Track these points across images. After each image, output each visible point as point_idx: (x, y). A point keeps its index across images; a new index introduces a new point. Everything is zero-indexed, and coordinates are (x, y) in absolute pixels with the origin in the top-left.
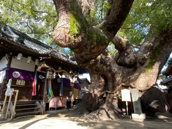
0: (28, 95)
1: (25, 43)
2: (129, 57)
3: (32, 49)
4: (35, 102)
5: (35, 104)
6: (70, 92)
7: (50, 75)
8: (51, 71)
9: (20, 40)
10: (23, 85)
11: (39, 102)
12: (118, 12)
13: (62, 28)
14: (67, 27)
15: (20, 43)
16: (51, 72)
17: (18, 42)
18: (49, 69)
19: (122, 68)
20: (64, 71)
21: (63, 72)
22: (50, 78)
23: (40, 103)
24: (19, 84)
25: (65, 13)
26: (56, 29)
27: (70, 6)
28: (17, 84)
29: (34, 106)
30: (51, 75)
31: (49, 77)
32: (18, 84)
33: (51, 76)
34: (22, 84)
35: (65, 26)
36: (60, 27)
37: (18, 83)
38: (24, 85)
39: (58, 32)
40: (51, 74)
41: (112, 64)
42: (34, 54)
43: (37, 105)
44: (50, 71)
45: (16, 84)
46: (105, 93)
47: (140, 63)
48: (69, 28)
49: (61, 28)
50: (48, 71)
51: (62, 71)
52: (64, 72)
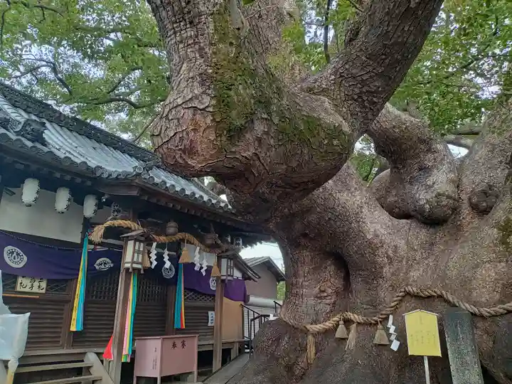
0: (59, 330)
1: (47, 138)
2: (430, 187)
3: (73, 163)
4: (85, 353)
5: (83, 361)
6: (210, 313)
7: (136, 255)
8: (140, 241)
9: (29, 129)
10: (41, 291)
11: (98, 354)
12: (387, 32)
13: (186, 111)
14: (202, 107)
15: (29, 140)
16: (142, 244)
17: (23, 139)
18: (133, 233)
19: (407, 227)
20: (188, 236)
21: (183, 240)
22: (135, 266)
23: (102, 361)
24: (27, 290)
25: (197, 55)
26: (164, 115)
27: (212, 26)
28: (19, 288)
29: (79, 371)
30: (141, 256)
31: (133, 262)
32: (22, 290)
33: (140, 260)
34: (35, 290)
35: (196, 103)
36: (179, 108)
37: (21, 283)
38: (44, 291)
39: (173, 124)
40: (139, 252)
41: (365, 210)
42: (79, 180)
43: (89, 367)
44: (136, 240)
45: (14, 288)
46: (342, 322)
47: (474, 207)
48: (211, 109)
49: (183, 111)
50: (128, 238)
51: (180, 236)
52: (189, 242)
